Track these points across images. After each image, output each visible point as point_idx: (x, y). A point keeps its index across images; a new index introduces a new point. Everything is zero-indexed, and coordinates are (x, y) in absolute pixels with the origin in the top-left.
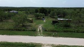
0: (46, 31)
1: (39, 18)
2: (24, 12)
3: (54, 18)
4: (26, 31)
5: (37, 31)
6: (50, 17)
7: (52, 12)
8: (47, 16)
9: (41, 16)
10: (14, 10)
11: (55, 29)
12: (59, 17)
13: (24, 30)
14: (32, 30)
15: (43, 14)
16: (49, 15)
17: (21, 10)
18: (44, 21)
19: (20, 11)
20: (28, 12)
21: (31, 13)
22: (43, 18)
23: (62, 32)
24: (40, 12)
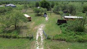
1: (40, 13)
3: (58, 14)
6: (54, 12)
8: (50, 11)
9: (43, 11)
12: (64, 12)
15: (46, 9)
16: (53, 9)
19: (19, 4)
20: (28, 6)
22: (45, 14)
24: (42, 6)
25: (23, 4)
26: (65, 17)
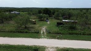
0: (50, 33)
2: (27, 12)
3: (58, 19)
4: (29, 33)
5: (41, 33)
6: (55, 18)
7: (56, 13)
8: (51, 17)
9: (45, 17)
10: (16, 11)
11: (60, 32)
12: (64, 18)
13: (27, 32)
14: (36, 32)
15: (47, 15)
16: (54, 16)
17: (23, 11)
18: (48, 22)
20: (31, 13)
21: (33, 14)
22: (47, 19)
23: (67, 34)
24: (44, 13)
25: (26, 11)
26: (63, 21)
